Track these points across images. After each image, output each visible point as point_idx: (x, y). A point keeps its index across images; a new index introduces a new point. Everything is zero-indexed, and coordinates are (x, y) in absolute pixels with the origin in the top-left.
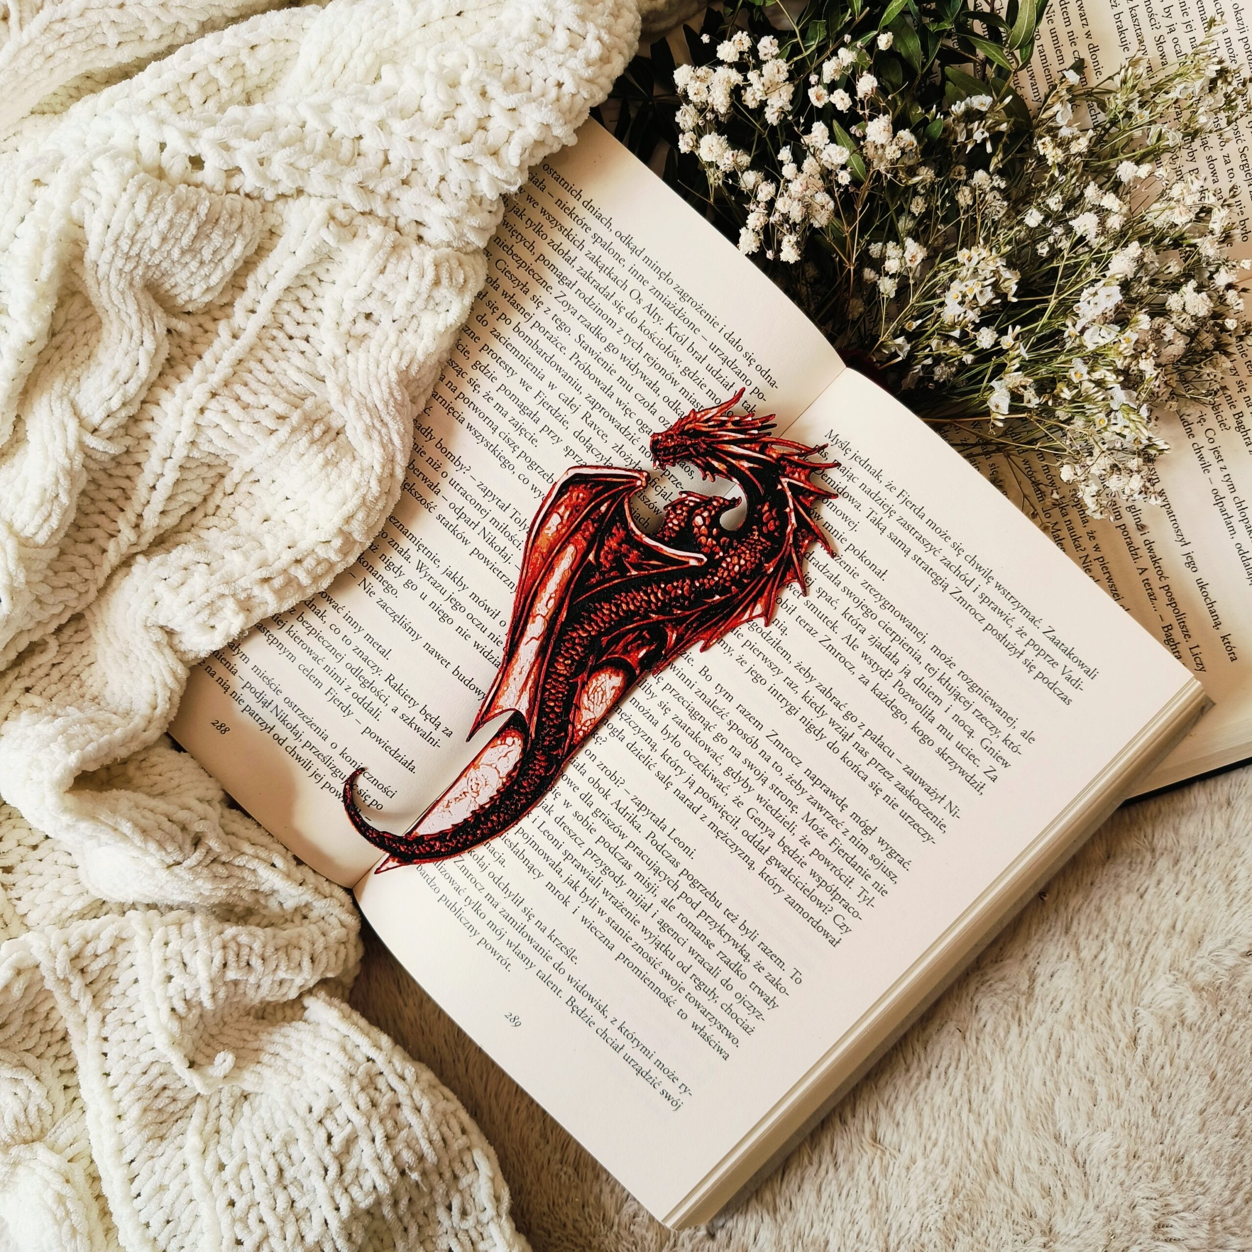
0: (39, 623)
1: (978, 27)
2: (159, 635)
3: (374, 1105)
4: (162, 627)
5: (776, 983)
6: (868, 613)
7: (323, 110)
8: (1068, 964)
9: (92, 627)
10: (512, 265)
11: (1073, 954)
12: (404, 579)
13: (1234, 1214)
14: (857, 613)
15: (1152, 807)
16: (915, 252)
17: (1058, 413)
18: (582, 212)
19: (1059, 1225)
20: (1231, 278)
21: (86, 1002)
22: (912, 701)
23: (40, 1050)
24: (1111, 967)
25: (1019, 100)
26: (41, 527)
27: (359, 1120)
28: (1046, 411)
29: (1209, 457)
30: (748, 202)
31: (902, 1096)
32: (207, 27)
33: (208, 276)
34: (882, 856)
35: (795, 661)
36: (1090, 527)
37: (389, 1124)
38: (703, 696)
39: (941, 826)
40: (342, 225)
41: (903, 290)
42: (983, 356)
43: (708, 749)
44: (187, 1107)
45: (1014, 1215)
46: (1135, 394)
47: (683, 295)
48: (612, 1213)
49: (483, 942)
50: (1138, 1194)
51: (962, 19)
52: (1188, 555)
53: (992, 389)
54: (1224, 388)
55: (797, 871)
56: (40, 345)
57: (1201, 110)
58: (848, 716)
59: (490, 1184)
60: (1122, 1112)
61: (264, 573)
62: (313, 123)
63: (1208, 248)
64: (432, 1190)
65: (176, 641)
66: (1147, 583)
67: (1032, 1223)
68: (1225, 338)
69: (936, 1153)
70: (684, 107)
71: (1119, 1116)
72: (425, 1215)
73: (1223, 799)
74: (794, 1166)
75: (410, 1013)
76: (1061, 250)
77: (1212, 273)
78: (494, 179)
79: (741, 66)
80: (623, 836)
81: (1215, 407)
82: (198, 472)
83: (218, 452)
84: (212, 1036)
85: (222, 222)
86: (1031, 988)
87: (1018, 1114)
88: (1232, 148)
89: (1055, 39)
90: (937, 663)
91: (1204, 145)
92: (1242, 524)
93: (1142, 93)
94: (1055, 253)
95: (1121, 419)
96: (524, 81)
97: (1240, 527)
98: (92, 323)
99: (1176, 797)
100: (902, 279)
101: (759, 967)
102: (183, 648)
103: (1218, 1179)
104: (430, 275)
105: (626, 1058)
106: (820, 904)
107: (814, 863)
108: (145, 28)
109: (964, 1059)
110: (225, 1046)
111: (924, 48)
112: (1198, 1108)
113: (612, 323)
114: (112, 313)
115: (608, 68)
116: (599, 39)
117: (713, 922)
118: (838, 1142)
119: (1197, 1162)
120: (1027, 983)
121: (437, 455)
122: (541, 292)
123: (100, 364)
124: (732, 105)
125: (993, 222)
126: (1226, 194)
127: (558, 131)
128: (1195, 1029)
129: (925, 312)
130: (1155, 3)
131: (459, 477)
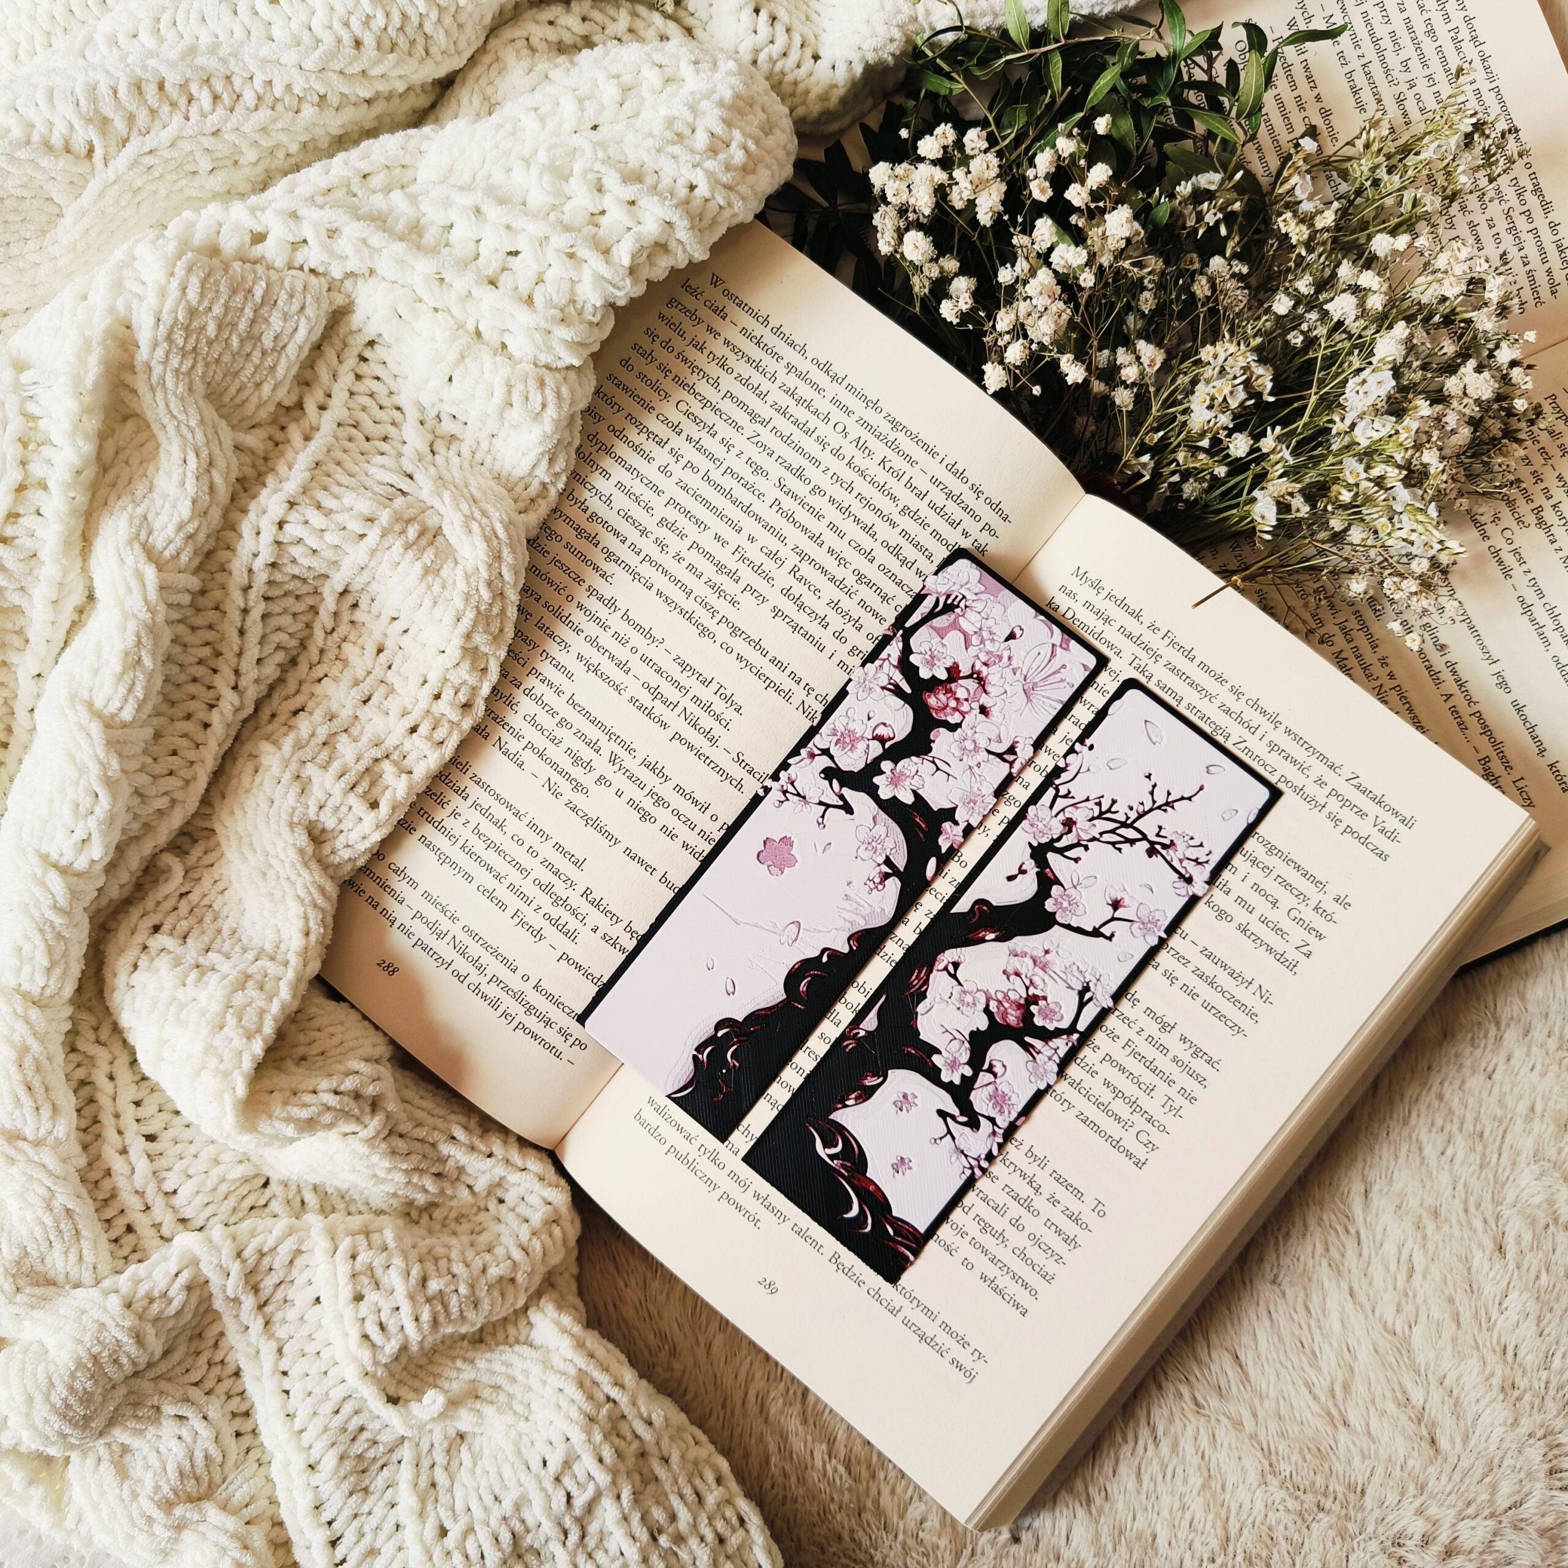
5: (1075, 1218)
10: (695, 406)
12: (595, 775)
15: (1491, 972)
16: (1151, 355)
18: (770, 339)
20: (1516, 354)
23: (209, 1385)
24: (1462, 1163)
25: (1249, 176)
28: (1319, 519)
29: (1510, 560)
34: (1186, 1057)
36: (1381, 651)
39: (1252, 1015)
41: (1142, 401)
42: (1238, 467)
44: (391, 1452)
46: (1420, 492)
47: (895, 424)
48: (895, 1519)
49: (723, 1197)
51: (1178, 90)
52: (1498, 674)
53: (1254, 500)
54: (1518, 481)
55: (1086, 1080)
57: (1459, 169)
63: (1485, 322)
66: (1454, 710)
68: (1514, 423)
70: (882, 209)
74: (1106, 1444)
76: (1317, 338)
77: (1491, 351)
79: (946, 163)
81: (1510, 503)
88: (1495, 209)
89: (1281, 105)
91: (1463, 209)
92: (1557, 634)
93: (1389, 157)
94: (1311, 342)
95: (1406, 522)
97: (1555, 637)
100: (1140, 387)
101: (1054, 1201)
105: (906, 1323)
106: (1118, 1119)
107: (1105, 1069)
111: (1138, 126)
113: (816, 462)
118: (1156, 1412)
121: (623, 628)
122: (730, 433)
124: (937, 206)
126: (1497, 262)
129: (1165, 422)
130: (1390, 56)
131: (650, 651)
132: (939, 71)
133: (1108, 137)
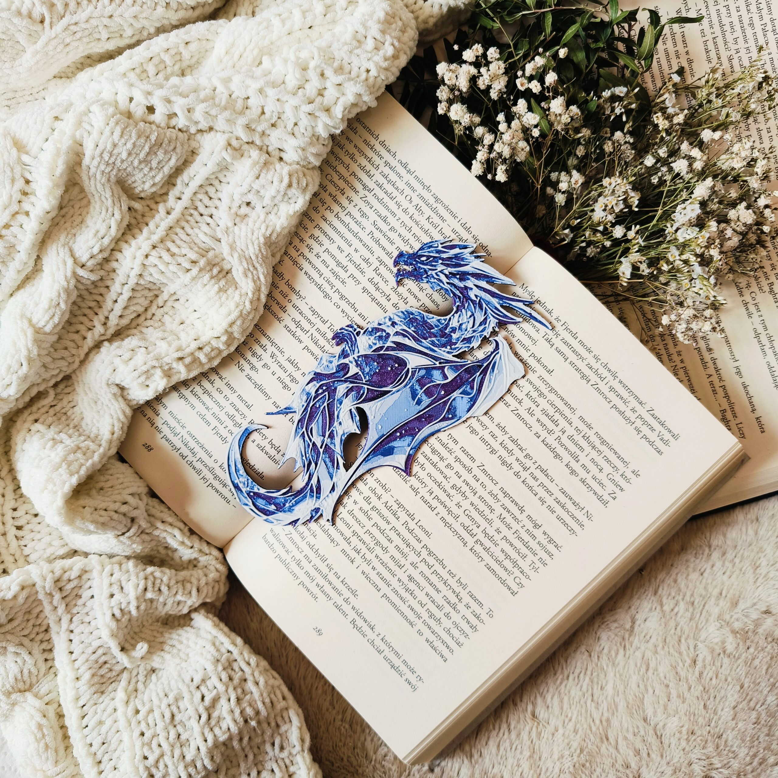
0: (44, 380)
1: (621, 46)
2: (116, 390)
3: (231, 679)
4: (117, 385)
5: (477, 617)
6: (541, 395)
7: (227, 81)
8: (655, 613)
9: (76, 384)
10: (336, 178)
11: (659, 608)
12: (262, 363)
13: (752, 772)
14: (535, 394)
15: (711, 520)
16: (577, 178)
17: (661, 279)
18: (378, 147)
19: (645, 774)
20: (768, 202)
21: (61, 609)
22: (566, 449)
23: (32, 636)
24: (681, 616)
25: (644, 91)
26: (48, 322)
27: (221, 688)
28: (653, 277)
29: (752, 309)
30: (478, 145)
31: (551, 690)
32: (161, 30)
33: (154, 177)
34: (545, 542)
35: (496, 421)
36: (679, 348)
37: (239, 691)
38: (440, 441)
39: (581, 525)
40: (235, 149)
41: (569, 201)
42: (616, 242)
43: (442, 473)
44: (118, 675)
45: (617, 766)
46: (707, 269)
47: (437, 199)
48: (371, 753)
49: (302, 583)
50: (693, 756)
51: (611, 41)
52: (737, 367)
53: (621, 262)
54: (763, 267)
55: (493, 549)
56: (53, 214)
57: (752, 100)
58: (527, 456)
59: (298, 731)
60: (686, 706)
61: (180, 354)
62: (220, 89)
63: (754, 183)
64: (263, 733)
65: (125, 393)
66: (711, 383)
67: (628, 771)
68: (764, 237)
69: (571, 726)
70: (442, 87)
71: (683, 708)
72: (259, 748)
73: (754, 517)
74: (484, 729)
75: (254, 625)
76: (665, 181)
77: (757, 198)
78: (326, 125)
79: (477, 64)
80: (388, 523)
81: (756, 278)
82: (143, 293)
83: (155, 281)
84: (135, 633)
85: (164, 145)
86: (632, 627)
87: (621, 704)
88: (772, 124)
89: (667, 54)
90: (582, 426)
91: (755, 121)
92: (771, 350)
93: (718, 89)
94: (662, 182)
95: (698, 284)
96: (347, 68)
97: (769, 352)
98: (85, 202)
99: (725, 515)
100: (569, 194)
101: (468, 607)
102: (129, 397)
103: (743, 749)
104: (286, 181)
105: (385, 658)
106: (506, 570)
107: (504, 545)
108: (124, 30)
109: (590, 668)
110: (143, 639)
111: (588, 57)
112: (732, 705)
113: (394, 215)
114: (97, 197)
115: (397, 62)
116: (393, 45)
117: (441, 578)
118: (511, 716)
119: (730, 738)
120: (630, 624)
121: (285, 289)
122: (352, 194)
123: (88, 227)
124: (471, 87)
125: (626, 162)
126: (767, 151)
127: (366, 98)
128: (732, 657)
129: (582, 215)
130: (728, 35)
131: (298, 303)
132: (487, 15)
133: (565, 59)
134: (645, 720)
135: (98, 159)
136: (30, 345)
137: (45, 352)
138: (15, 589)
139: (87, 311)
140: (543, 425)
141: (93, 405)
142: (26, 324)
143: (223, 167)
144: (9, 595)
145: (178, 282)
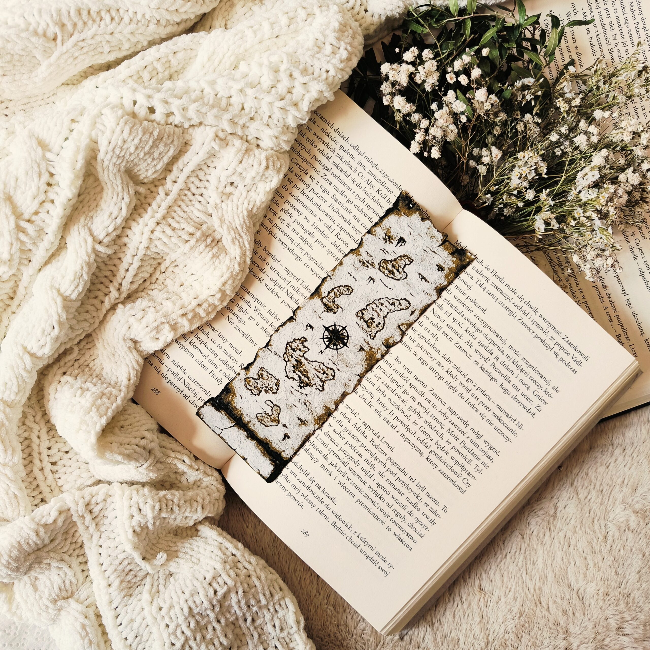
0: (70, 339)
1: (528, 45)
2: (130, 344)
3: (237, 576)
4: (131, 339)
5: (435, 513)
6: (478, 330)
7: (213, 83)
8: (573, 501)
9: (96, 341)
10: (300, 161)
11: (575, 496)
12: (248, 316)
14: (472, 330)
15: (612, 423)
16: (496, 153)
17: (567, 231)
18: (333, 134)
19: (572, 629)
21: (92, 528)
22: (500, 373)
23: (70, 552)
24: (594, 502)
25: (546, 79)
26: (73, 291)
27: (230, 583)
29: (637, 252)
30: (415, 128)
31: (493, 567)
32: (152, 43)
33: (155, 166)
34: (486, 449)
35: (442, 354)
36: (580, 286)
37: (246, 585)
38: (397, 371)
39: (515, 434)
40: (222, 140)
41: (490, 171)
42: (528, 204)
43: (400, 398)
44: (142, 580)
45: (550, 624)
46: (605, 222)
47: (384, 175)
48: (352, 628)
49: (290, 495)
50: (609, 613)
51: (519, 41)
52: (628, 300)
53: (535, 219)
54: (645, 219)
55: (445, 457)
56: (74, 201)
57: (635, 86)
58: (469, 380)
59: (294, 615)
60: (601, 573)
61: (183, 311)
62: (207, 90)
63: (638, 152)
64: (264, 616)
65: (138, 346)
66: (608, 314)
67: (558, 628)
68: (645, 194)
69: (511, 595)
70: (385, 83)
71: (599, 575)
72: (262, 628)
73: (646, 419)
74: (441, 603)
75: (250, 531)
76: (567, 152)
77: (640, 164)
78: (295, 117)
79: (415, 64)
80: (358, 441)
81: (640, 228)
82: (149, 262)
83: (160, 252)
84: (153, 544)
85: (164, 139)
86: (555, 513)
87: (550, 575)
89: (560, 49)
90: (512, 354)
91: (633, 101)
95: (598, 234)
96: (310, 70)
98: (98, 189)
99: (623, 418)
100: (490, 166)
101: (426, 505)
102: (141, 349)
103: (647, 604)
104: (264, 163)
105: (361, 551)
106: (456, 473)
107: (453, 453)
108: (122, 44)
109: (523, 549)
110: (161, 550)
111: (501, 54)
112: (637, 570)
113: (349, 189)
114: (109, 185)
115: (350, 64)
116: (346, 49)
117: (403, 483)
118: (462, 591)
119: (637, 596)
120: (553, 511)
121: (263, 254)
122: (314, 173)
123: (102, 210)
124: (409, 82)
127: (326, 94)
128: (635, 532)
129: (499, 182)
130: (608, 32)
131: (274, 265)
132: (418, 22)
133: (487, 57)
134: (569, 586)
135: (111, 153)
136: (60, 311)
137: (71, 316)
138: (54, 514)
139: (104, 280)
140: (480, 354)
141: (111, 357)
142: (55, 294)
143: (212, 155)
144: (50, 520)
145: (179, 251)
